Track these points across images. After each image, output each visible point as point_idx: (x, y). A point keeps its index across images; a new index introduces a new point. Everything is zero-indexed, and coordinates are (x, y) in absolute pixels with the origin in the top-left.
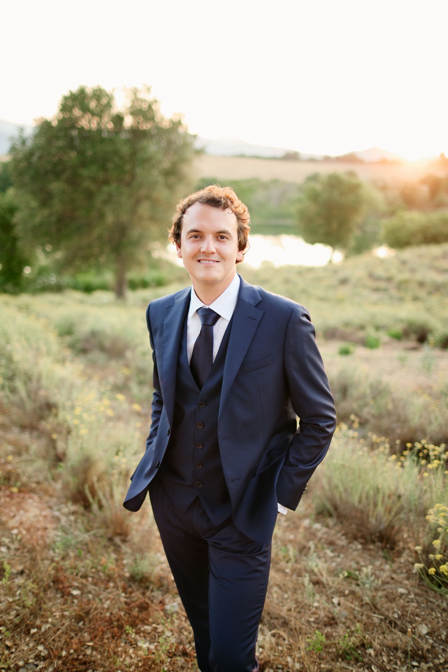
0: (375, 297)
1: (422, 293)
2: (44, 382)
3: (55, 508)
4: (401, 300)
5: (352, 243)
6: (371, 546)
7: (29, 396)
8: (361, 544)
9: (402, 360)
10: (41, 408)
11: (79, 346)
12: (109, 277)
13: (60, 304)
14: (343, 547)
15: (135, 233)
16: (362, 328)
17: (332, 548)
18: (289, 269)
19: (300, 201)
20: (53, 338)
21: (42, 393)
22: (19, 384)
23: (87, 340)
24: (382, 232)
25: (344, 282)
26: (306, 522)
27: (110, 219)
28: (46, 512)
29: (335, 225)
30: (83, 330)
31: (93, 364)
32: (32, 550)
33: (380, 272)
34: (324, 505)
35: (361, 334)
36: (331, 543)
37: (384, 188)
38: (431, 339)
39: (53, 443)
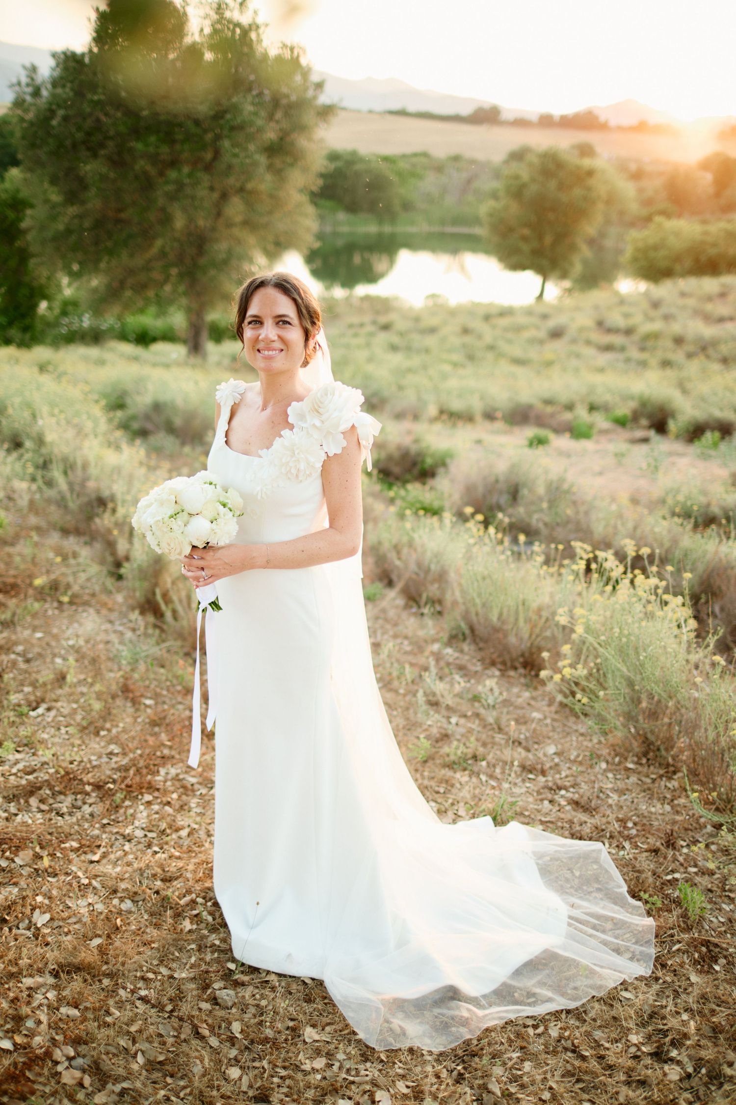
0: (603, 359)
1: (678, 356)
2: (93, 471)
3: (117, 623)
4: (643, 364)
5: (578, 268)
6: (512, 673)
7: (72, 489)
8: (500, 670)
9: (619, 455)
10: (89, 504)
11: (136, 426)
12: (178, 319)
13: (101, 362)
14: (476, 672)
15: (221, 247)
16: (570, 407)
17: (462, 673)
18: (471, 310)
19: (494, 195)
20: (97, 411)
21: (91, 484)
22: (57, 474)
23: (147, 417)
24: (629, 252)
25: (556, 334)
26: (436, 647)
27: (179, 222)
28: (108, 626)
29: (548, 240)
30: (142, 401)
31: (158, 451)
32: (94, 661)
33: (616, 319)
34: (459, 627)
35: (567, 416)
36: (461, 668)
37: (637, 176)
38: (672, 426)
39: (111, 545)
